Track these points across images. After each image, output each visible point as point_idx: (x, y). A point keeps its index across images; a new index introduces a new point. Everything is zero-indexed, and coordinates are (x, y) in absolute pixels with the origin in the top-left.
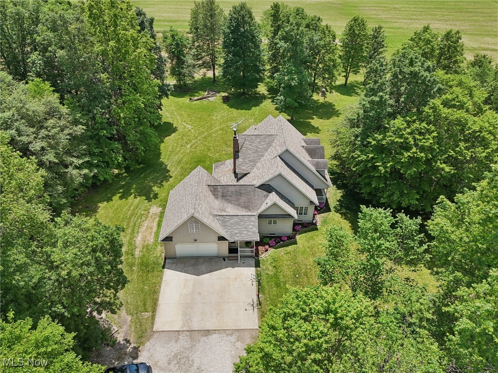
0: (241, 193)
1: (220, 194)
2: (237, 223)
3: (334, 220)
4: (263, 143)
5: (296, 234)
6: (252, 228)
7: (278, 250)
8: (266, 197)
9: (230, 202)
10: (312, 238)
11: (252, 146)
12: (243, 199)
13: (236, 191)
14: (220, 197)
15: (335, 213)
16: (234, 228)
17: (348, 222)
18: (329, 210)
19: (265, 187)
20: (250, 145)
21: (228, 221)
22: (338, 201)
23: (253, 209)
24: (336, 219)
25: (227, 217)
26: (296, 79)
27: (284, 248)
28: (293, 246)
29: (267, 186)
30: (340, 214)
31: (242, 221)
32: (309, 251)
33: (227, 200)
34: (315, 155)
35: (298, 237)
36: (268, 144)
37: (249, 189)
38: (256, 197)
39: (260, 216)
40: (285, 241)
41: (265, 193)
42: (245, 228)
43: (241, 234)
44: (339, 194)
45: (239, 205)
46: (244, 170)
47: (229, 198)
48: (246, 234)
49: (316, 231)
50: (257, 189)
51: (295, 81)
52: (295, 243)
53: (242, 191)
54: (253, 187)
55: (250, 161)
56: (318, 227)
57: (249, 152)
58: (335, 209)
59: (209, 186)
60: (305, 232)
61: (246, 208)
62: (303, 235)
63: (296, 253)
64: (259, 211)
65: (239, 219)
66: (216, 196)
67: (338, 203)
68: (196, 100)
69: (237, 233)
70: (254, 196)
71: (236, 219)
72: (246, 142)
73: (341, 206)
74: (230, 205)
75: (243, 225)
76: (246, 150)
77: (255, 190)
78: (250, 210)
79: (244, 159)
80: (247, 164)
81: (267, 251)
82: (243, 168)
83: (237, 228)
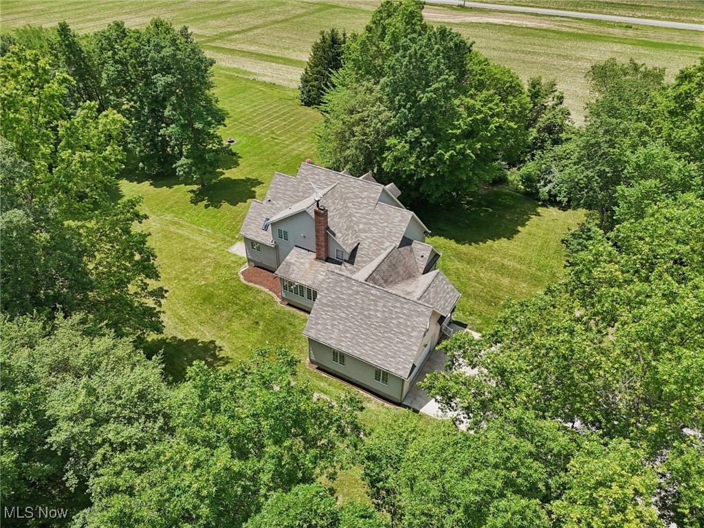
2: (436, 293)
13: (389, 266)
33: (392, 282)
38: (407, 258)
42: (444, 292)
45: (403, 279)
47: (391, 279)
71: (432, 290)
75: (441, 290)
77: (400, 252)
83: (441, 298)
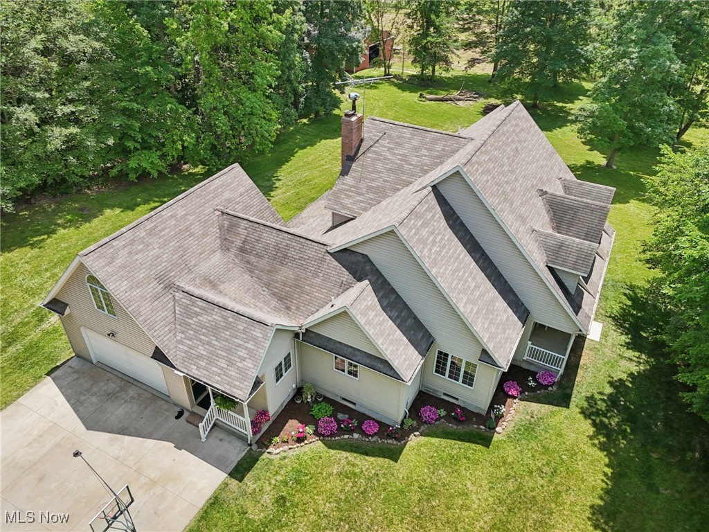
0: (286, 257)
1: (238, 243)
2: (215, 330)
3: (559, 435)
4: (424, 152)
5: (413, 430)
6: (243, 359)
7: (332, 452)
8: (345, 287)
9: (251, 269)
10: (454, 460)
11: (395, 154)
12: (286, 273)
13: (277, 248)
14: (234, 251)
15: (581, 416)
16: (200, 340)
17: (607, 460)
18: (563, 399)
19: (354, 259)
20: (390, 149)
21: (197, 314)
22: (611, 384)
23: (298, 308)
24: (571, 437)
25: (200, 303)
26: (634, 56)
27: (351, 456)
28: (380, 460)
29: (360, 258)
30: (594, 424)
31: (229, 327)
32: (415, 498)
33: (248, 262)
34: (570, 225)
35: (414, 440)
36: (438, 157)
37: (312, 251)
38: (318, 281)
39: (307, 338)
40: (367, 436)
41: (346, 275)
42: (228, 350)
43: (210, 363)
44: (629, 364)
45: (268, 285)
46: (345, 207)
47: (253, 259)
48: (222, 368)
49: (479, 447)
50: (329, 257)
51: (628, 61)
52: (394, 455)
53: (292, 253)
54: (323, 249)
55: (370, 189)
56: (496, 437)
57: (379, 166)
58: (585, 405)
59: (223, 213)
60: (447, 435)
61: (280, 299)
62: (435, 440)
63: (373, 489)
64: (308, 321)
65: (225, 318)
66: (225, 245)
67: (609, 390)
68: (430, 100)
69: (200, 357)
70: (315, 275)
71: (216, 316)
72: (385, 139)
73: (613, 401)
74: (247, 277)
75: (226, 340)
76: (374, 160)
77: (323, 260)
78: (288, 308)
79: (358, 180)
80: (360, 194)
81: (300, 440)
82: (347, 201)
83: (209, 344)
